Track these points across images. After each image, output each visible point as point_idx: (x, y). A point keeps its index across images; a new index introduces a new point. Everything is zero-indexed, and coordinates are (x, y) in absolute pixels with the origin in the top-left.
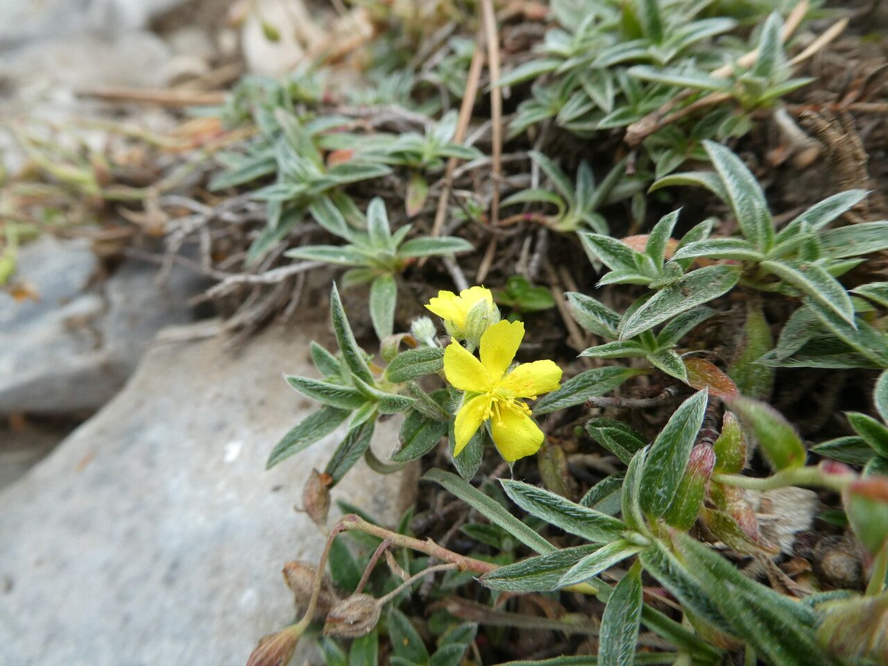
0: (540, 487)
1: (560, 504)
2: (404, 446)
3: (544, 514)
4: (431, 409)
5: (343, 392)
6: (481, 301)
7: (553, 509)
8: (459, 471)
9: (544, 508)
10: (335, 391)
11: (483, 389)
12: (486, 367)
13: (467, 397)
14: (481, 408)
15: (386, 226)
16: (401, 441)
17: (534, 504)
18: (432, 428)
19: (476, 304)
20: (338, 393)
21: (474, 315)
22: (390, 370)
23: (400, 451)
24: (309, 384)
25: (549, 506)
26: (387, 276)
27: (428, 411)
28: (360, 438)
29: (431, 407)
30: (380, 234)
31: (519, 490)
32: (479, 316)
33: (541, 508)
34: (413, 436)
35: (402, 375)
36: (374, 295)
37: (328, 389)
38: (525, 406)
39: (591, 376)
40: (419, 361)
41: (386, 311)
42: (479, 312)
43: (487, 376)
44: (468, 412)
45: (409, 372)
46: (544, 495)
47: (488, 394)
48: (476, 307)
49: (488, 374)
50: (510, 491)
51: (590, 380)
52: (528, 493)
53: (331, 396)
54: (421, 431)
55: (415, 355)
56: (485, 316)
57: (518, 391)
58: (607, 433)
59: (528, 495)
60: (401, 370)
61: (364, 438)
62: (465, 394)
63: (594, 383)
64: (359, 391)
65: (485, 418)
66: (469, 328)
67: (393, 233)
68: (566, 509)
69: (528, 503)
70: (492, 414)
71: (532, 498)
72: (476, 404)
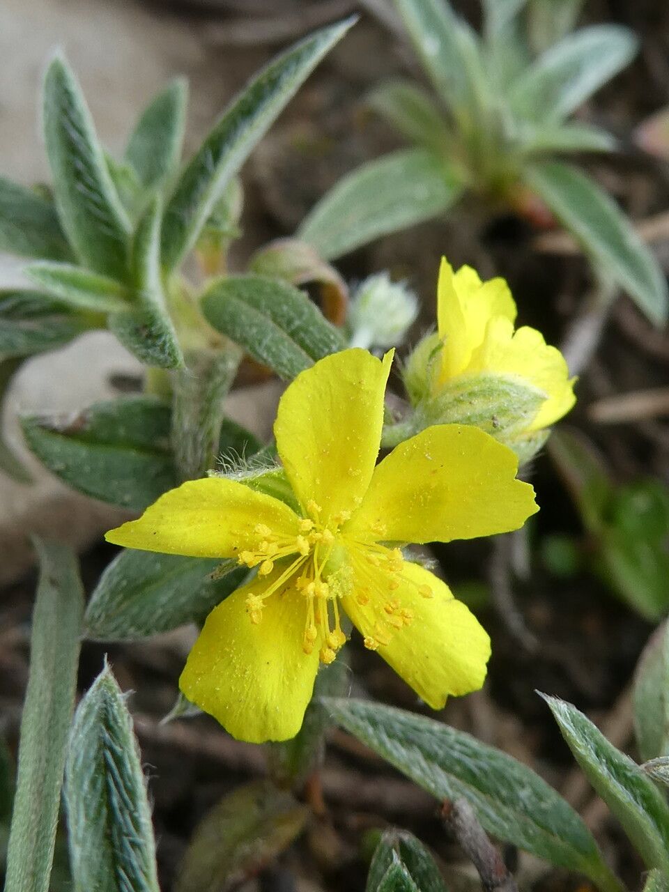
0: (145, 771)
1: (134, 845)
2: (71, 434)
3: (82, 821)
4: (195, 440)
5: (105, 207)
6: (536, 389)
7: (108, 837)
8: (95, 597)
9: (99, 812)
10: (95, 188)
11: (316, 508)
12: (373, 484)
13: (271, 484)
14: (263, 530)
15: (577, 94)
16: (82, 419)
17: (93, 783)
18: (157, 475)
19: (521, 381)
20: (96, 197)
21: (488, 390)
22: (228, 286)
23: (54, 431)
24: (74, 116)
25: (111, 818)
26: (460, 174)
27: (185, 435)
28: (26, 325)
29: (200, 438)
30: (548, 93)
31: (109, 728)
32: (493, 405)
33: (94, 804)
34: (109, 442)
35: (234, 319)
36: (393, 166)
37: (90, 167)
38: (338, 639)
39: (522, 785)
40: (293, 334)
41: (373, 215)
42: (504, 401)
43: (352, 501)
44: (236, 506)
45: (251, 326)
46: (132, 793)
47: (307, 524)
48: (512, 384)
49: (358, 499)
50: (90, 706)
51: (511, 788)
52: (113, 752)
53: (80, 187)
54: (133, 454)
55: (300, 314)
56: (501, 421)
57: (363, 600)
58: (398, 885)
59: (108, 754)
60: (245, 307)
61: (30, 334)
62: (275, 471)
63: (511, 801)
64: (130, 245)
65: (246, 558)
66: (449, 397)
67: (572, 119)
68: (128, 867)
69: (86, 766)
70: (267, 568)
71: (104, 768)
72: (268, 515)
